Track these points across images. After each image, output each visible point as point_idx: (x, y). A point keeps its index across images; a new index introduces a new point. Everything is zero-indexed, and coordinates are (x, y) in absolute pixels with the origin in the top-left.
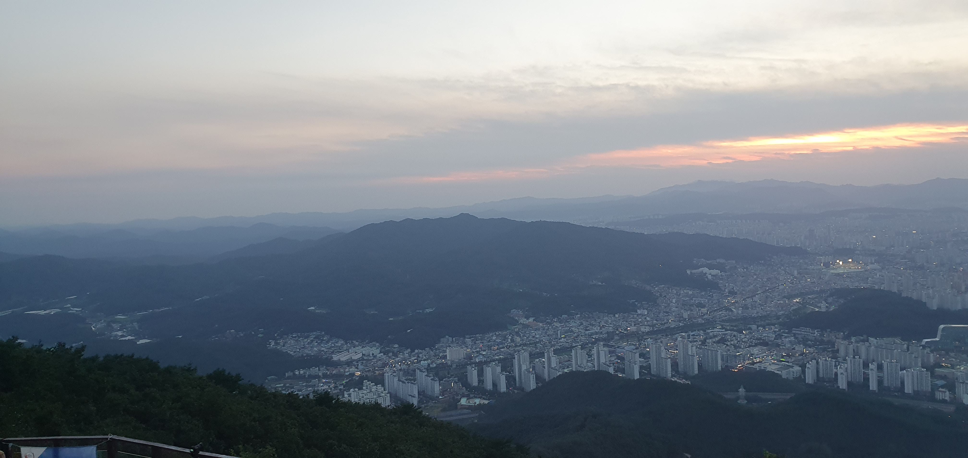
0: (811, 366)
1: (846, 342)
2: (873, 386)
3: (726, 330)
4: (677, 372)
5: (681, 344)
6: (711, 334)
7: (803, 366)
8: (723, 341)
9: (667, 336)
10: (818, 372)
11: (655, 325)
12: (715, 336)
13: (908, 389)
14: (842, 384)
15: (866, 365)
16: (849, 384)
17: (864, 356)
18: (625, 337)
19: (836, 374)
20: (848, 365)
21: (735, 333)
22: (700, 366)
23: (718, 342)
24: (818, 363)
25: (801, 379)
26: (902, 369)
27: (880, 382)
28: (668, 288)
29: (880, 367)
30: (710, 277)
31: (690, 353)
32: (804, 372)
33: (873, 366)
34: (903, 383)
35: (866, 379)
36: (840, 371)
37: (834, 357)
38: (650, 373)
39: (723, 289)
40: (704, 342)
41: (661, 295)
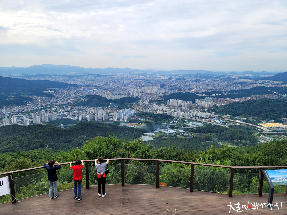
0: (80, 116)
1: (89, 109)
2: (96, 119)
3: (57, 108)
4: (42, 122)
5: (43, 113)
6: (52, 110)
7: (79, 116)
8: (56, 111)
9: (38, 111)
10: (82, 117)
11: (33, 109)
12: (53, 110)
13: (104, 119)
14: (88, 120)
15: (94, 114)
16: (90, 120)
17: (93, 112)
18: (24, 113)
19: (87, 117)
20: (90, 115)
21: (59, 109)
22: (49, 120)
23: (54, 112)
24: (82, 115)
25: (78, 120)
26: (102, 115)
27: (97, 118)
28: (38, 97)
29: (97, 115)
30: (51, 93)
31: (46, 116)
32: (79, 118)
33: (96, 115)
34: (102, 118)
35: (94, 118)
36: (88, 117)
37: (87, 113)
38: (32, 123)
39: (55, 96)
40: (50, 112)
41: (35, 99)
